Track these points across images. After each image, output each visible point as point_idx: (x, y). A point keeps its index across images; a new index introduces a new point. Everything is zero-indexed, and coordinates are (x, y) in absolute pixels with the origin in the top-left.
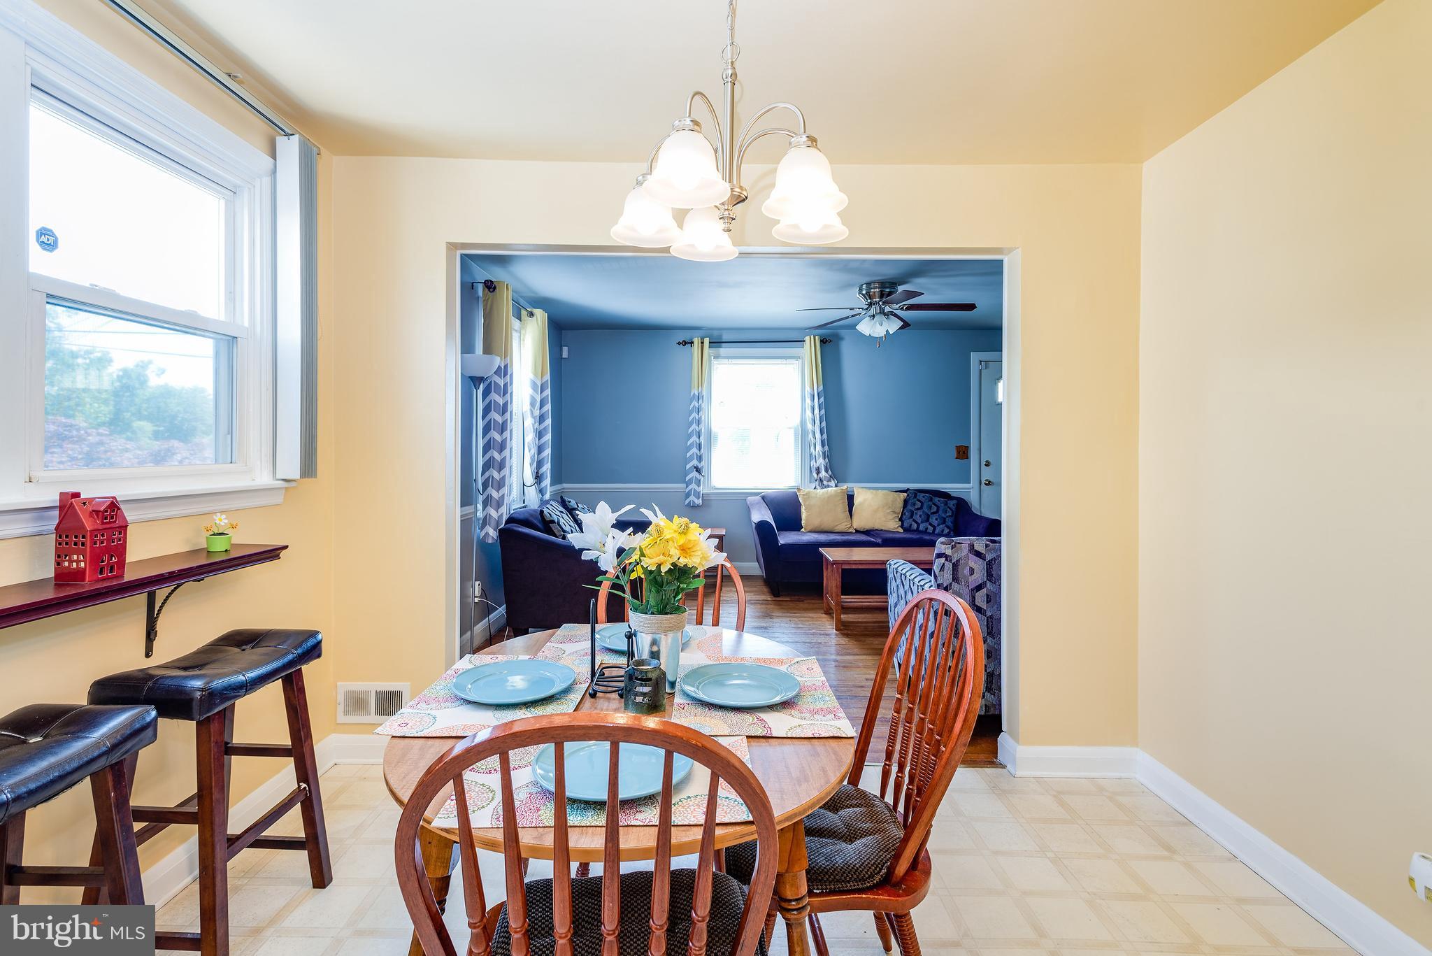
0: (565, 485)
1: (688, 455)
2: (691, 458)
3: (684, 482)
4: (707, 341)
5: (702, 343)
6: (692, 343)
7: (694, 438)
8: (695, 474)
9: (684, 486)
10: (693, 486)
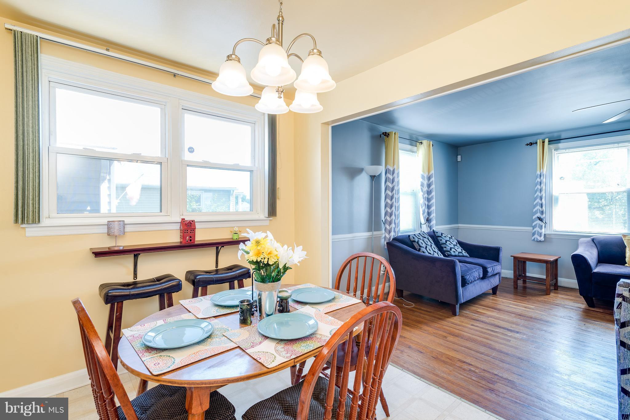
0: (460, 225)
1: (534, 210)
2: (536, 212)
3: (531, 226)
4: (547, 141)
5: (543, 142)
6: (536, 143)
7: (538, 200)
8: (539, 222)
9: (532, 228)
10: (537, 229)
